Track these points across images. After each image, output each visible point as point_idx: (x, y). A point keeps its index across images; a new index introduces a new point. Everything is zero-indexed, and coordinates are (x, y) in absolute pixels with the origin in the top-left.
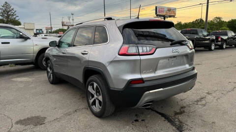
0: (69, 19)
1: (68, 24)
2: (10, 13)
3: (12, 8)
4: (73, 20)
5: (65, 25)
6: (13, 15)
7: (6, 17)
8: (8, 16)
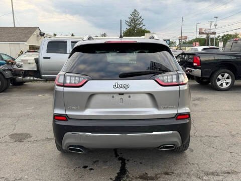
0: (211, 25)
1: (207, 32)
2: (137, 22)
3: (140, 16)
4: (216, 25)
5: (203, 33)
6: (140, 24)
7: (133, 26)
8: (136, 25)
